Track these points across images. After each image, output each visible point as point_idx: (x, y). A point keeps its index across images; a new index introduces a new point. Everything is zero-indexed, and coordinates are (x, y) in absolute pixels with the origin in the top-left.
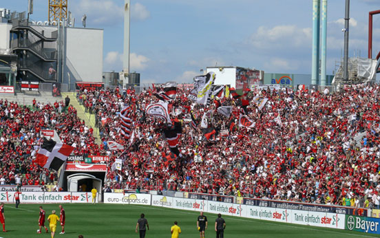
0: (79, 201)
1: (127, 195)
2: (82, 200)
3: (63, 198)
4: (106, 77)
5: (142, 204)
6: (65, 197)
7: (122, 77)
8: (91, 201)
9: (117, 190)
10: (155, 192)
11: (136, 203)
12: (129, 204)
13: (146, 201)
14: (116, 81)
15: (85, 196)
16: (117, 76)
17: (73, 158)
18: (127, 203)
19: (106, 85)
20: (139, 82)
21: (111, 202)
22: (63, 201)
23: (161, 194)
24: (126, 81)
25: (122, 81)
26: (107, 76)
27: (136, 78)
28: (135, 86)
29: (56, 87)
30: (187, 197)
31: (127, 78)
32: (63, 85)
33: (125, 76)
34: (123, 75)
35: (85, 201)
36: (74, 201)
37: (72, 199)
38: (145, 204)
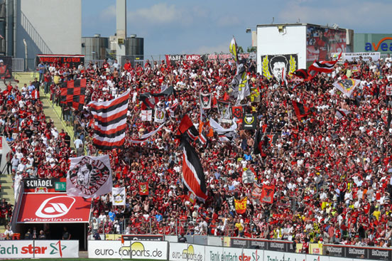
0: (47, 255)
1: (127, 243)
2: (51, 253)
3: (20, 250)
4: (87, 45)
5: (153, 258)
6: (23, 249)
7: (114, 44)
8: (66, 254)
9: (111, 236)
10: (175, 238)
11: (143, 257)
12: (131, 259)
13: (159, 253)
14: (104, 52)
15: (57, 247)
16: (104, 43)
17: (35, 182)
18: (128, 257)
19: (88, 59)
20: (142, 53)
21: (100, 257)
22: (20, 256)
23: (184, 241)
24: (121, 52)
25: (114, 51)
26: (89, 43)
27: (137, 46)
28: (137, 60)
29: (5, 63)
30: (228, 245)
31: (123, 47)
32: (15, 60)
33: (120, 43)
34: (116, 42)
35: (57, 256)
36: (38, 256)
37: (35, 252)
38: (157, 258)
